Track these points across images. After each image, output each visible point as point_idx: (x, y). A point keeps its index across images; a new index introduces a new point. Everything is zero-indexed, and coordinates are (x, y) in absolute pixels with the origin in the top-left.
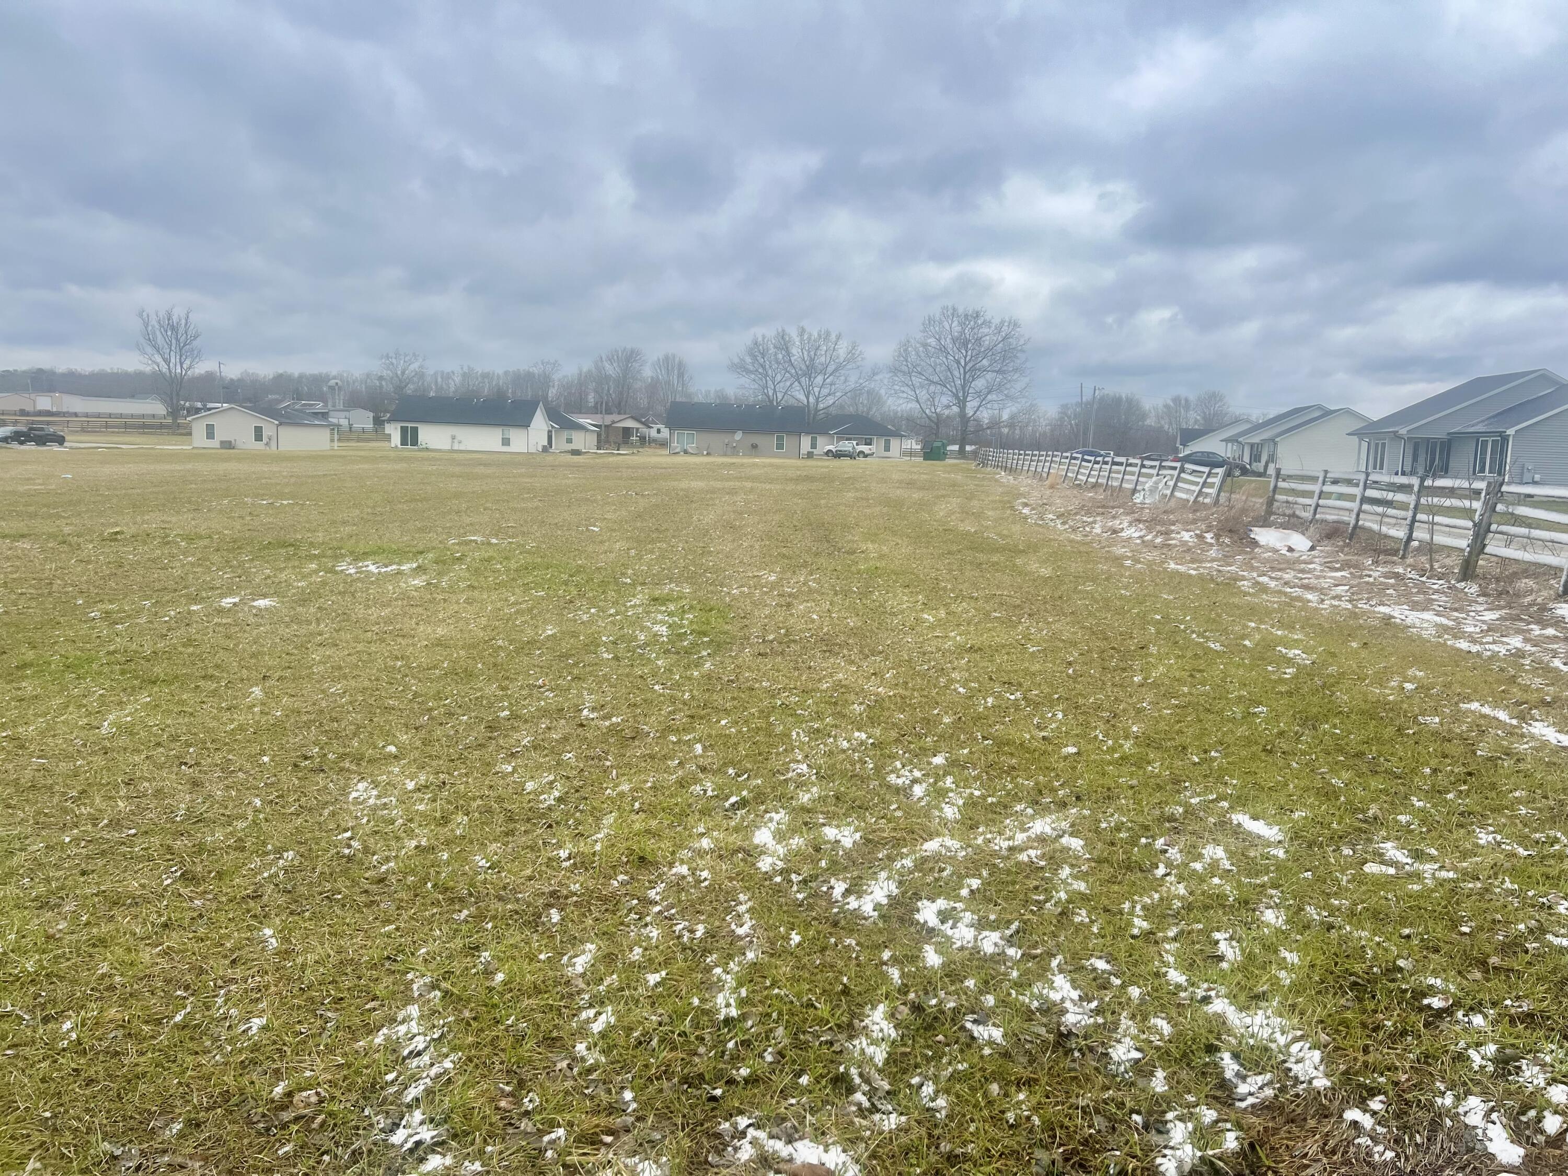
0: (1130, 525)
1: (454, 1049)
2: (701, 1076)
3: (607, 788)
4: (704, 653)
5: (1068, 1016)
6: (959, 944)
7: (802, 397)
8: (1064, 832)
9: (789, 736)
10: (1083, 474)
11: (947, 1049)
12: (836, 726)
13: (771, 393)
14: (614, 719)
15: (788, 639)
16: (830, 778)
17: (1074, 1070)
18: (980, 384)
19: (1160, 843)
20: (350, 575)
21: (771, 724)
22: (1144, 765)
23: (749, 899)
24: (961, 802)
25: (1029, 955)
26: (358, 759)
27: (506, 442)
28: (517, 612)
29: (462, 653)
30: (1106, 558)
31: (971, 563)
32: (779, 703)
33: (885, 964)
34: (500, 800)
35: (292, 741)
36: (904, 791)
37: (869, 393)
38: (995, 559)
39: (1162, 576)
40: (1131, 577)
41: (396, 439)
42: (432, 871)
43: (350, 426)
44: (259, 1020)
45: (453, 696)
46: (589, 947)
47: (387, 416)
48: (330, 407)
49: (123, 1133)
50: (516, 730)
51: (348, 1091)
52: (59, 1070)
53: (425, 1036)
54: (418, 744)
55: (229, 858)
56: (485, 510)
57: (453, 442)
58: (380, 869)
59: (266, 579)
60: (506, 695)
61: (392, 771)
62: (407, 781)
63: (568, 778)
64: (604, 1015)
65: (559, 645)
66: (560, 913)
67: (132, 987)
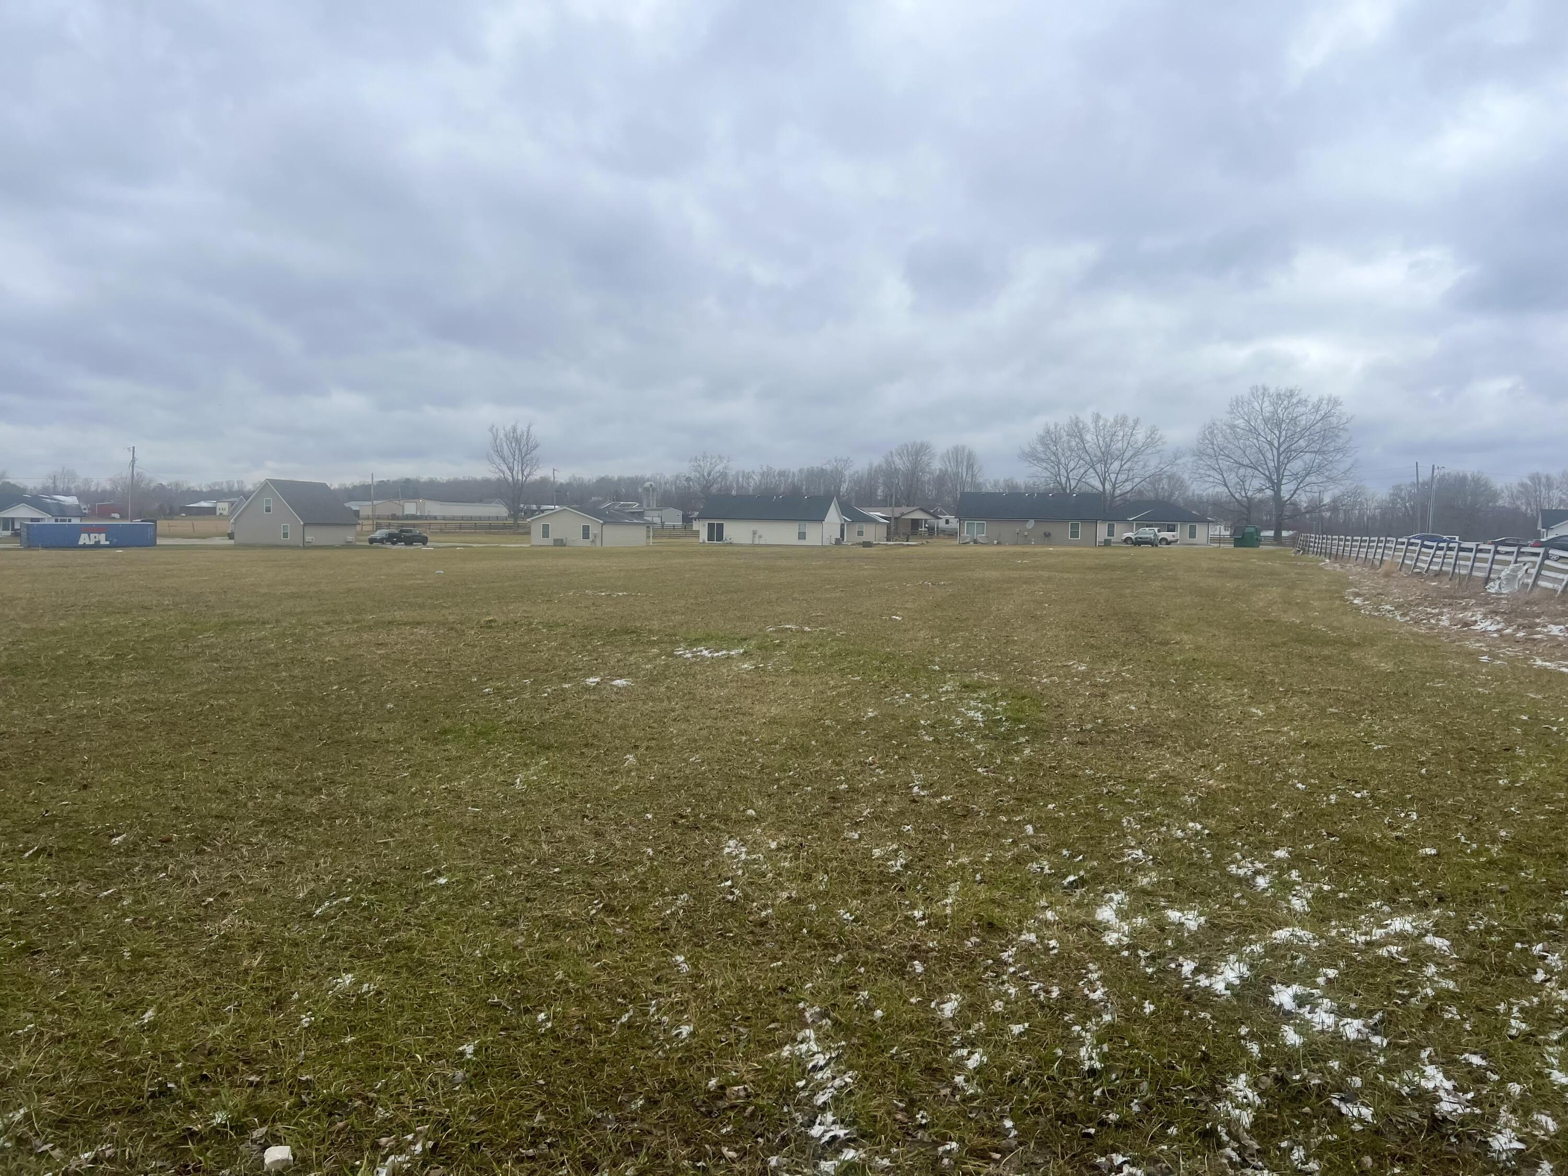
0: (1485, 617)
1: (851, 1067)
2: (1073, 1116)
3: (947, 860)
4: (1022, 740)
5: (1442, 1104)
6: (1319, 1027)
7: (1097, 483)
8: (1427, 931)
9: (1120, 823)
10: (1424, 562)
11: (1315, 1121)
12: (1168, 816)
13: (1064, 480)
14: (944, 797)
15: (1106, 729)
16: (1168, 865)
17: (1451, 1153)
18: (1296, 465)
19: (1538, 948)
20: (688, 658)
21: (1099, 811)
22: (1517, 871)
23: (1099, 969)
24: (1309, 895)
25: (1396, 1044)
26: (726, 820)
27: (802, 536)
28: (838, 695)
29: (797, 731)
30: (1458, 654)
31: (1300, 656)
32: (1105, 791)
33: (1243, 1038)
34: (852, 863)
35: (668, 802)
36: (1246, 882)
37: (1170, 478)
38: (1326, 652)
39: (1526, 674)
40: (1488, 674)
41: (704, 535)
42: (805, 919)
43: (663, 523)
44: (687, 1027)
45: (795, 769)
46: (953, 996)
47: (696, 513)
48: (645, 507)
49: (600, 1102)
50: (856, 802)
51: (768, 1091)
52: (543, 1050)
53: (824, 1054)
54: (773, 809)
55: (636, 896)
56: (793, 600)
57: (754, 537)
58: (760, 914)
59: (618, 661)
60: (842, 770)
61: (756, 832)
62: (770, 841)
63: (910, 847)
64: (976, 1055)
65: (882, 726)
66: (923, 965)
67: (583, 992)
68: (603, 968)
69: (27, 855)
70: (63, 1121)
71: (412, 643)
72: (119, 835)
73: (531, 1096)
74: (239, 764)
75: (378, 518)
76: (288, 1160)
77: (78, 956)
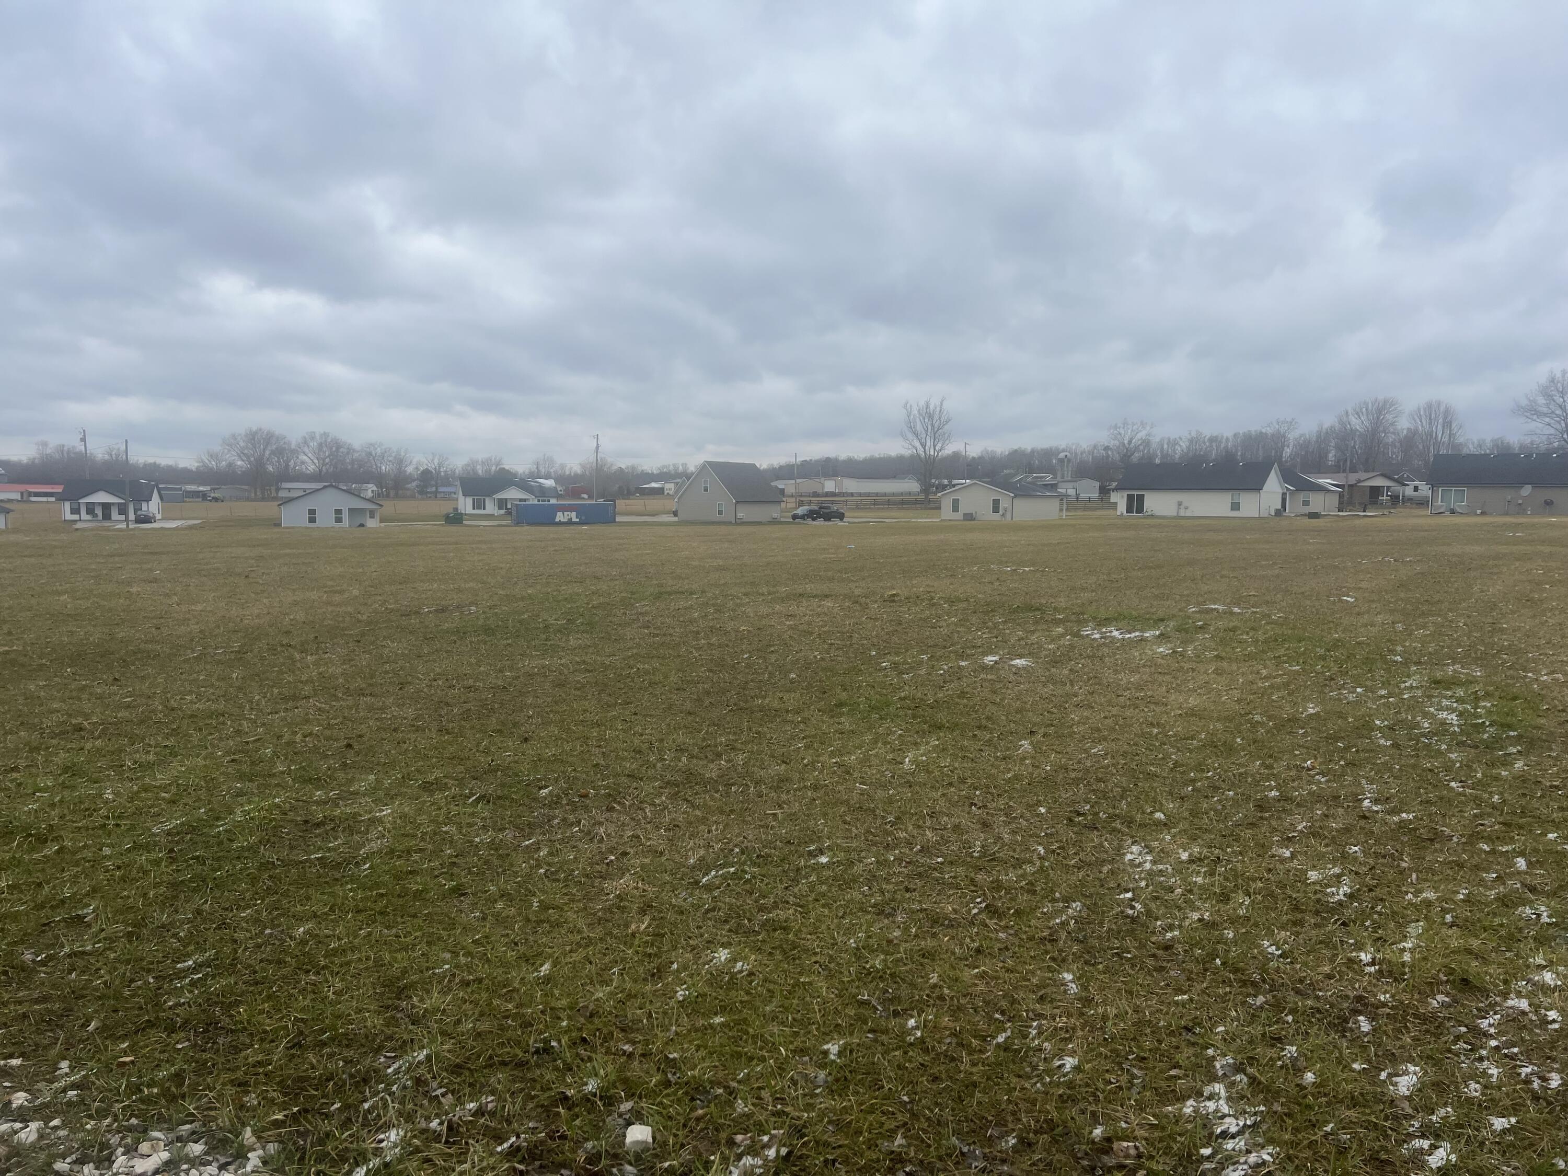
1: (1271, 1141)
3: (1407, 893)
14: (1404, 815)
20: (1095, 639)
26: (1129, 822)
27: (1235, 506)
28: (1272, 687)
29: (1219, 726)
34: (1282, 885)
35: (1064, 796)
41: (1122, 507)
42: (1219, 947)
43: (1077, 495)
44: (1070, 1059)
45: (1215, 769)
46: (1412, 1068)
47: (1114, 484)
48: (1059, 478)
49: (967, 1133)
50: (1289, 813)
51: (1165, 1153)
52: (910, 1061)
53: (1237, 1119)
54: (1186, 814)
55: (1023, 899)
56: (1221, 577)
57: (1179, 508)
58: (1165, 936)
59: (1019, 640)
60: (1273, 774)
61: (1164, 839)
62: (1181, 851)
63: (1357, 873)
64: (1441, 1150)
65: (1325, 725)
66: (1370, 1023)
67: (958, 1001)
68: (982, 976)
69: (471, 800)
70: (458, 1066)
71: (819, 615)
72: (546, 787)
73: (893, 1114)
74: (655, 726)
75: (801, 496)
76: (646, 1142)
77: (496, 901)
